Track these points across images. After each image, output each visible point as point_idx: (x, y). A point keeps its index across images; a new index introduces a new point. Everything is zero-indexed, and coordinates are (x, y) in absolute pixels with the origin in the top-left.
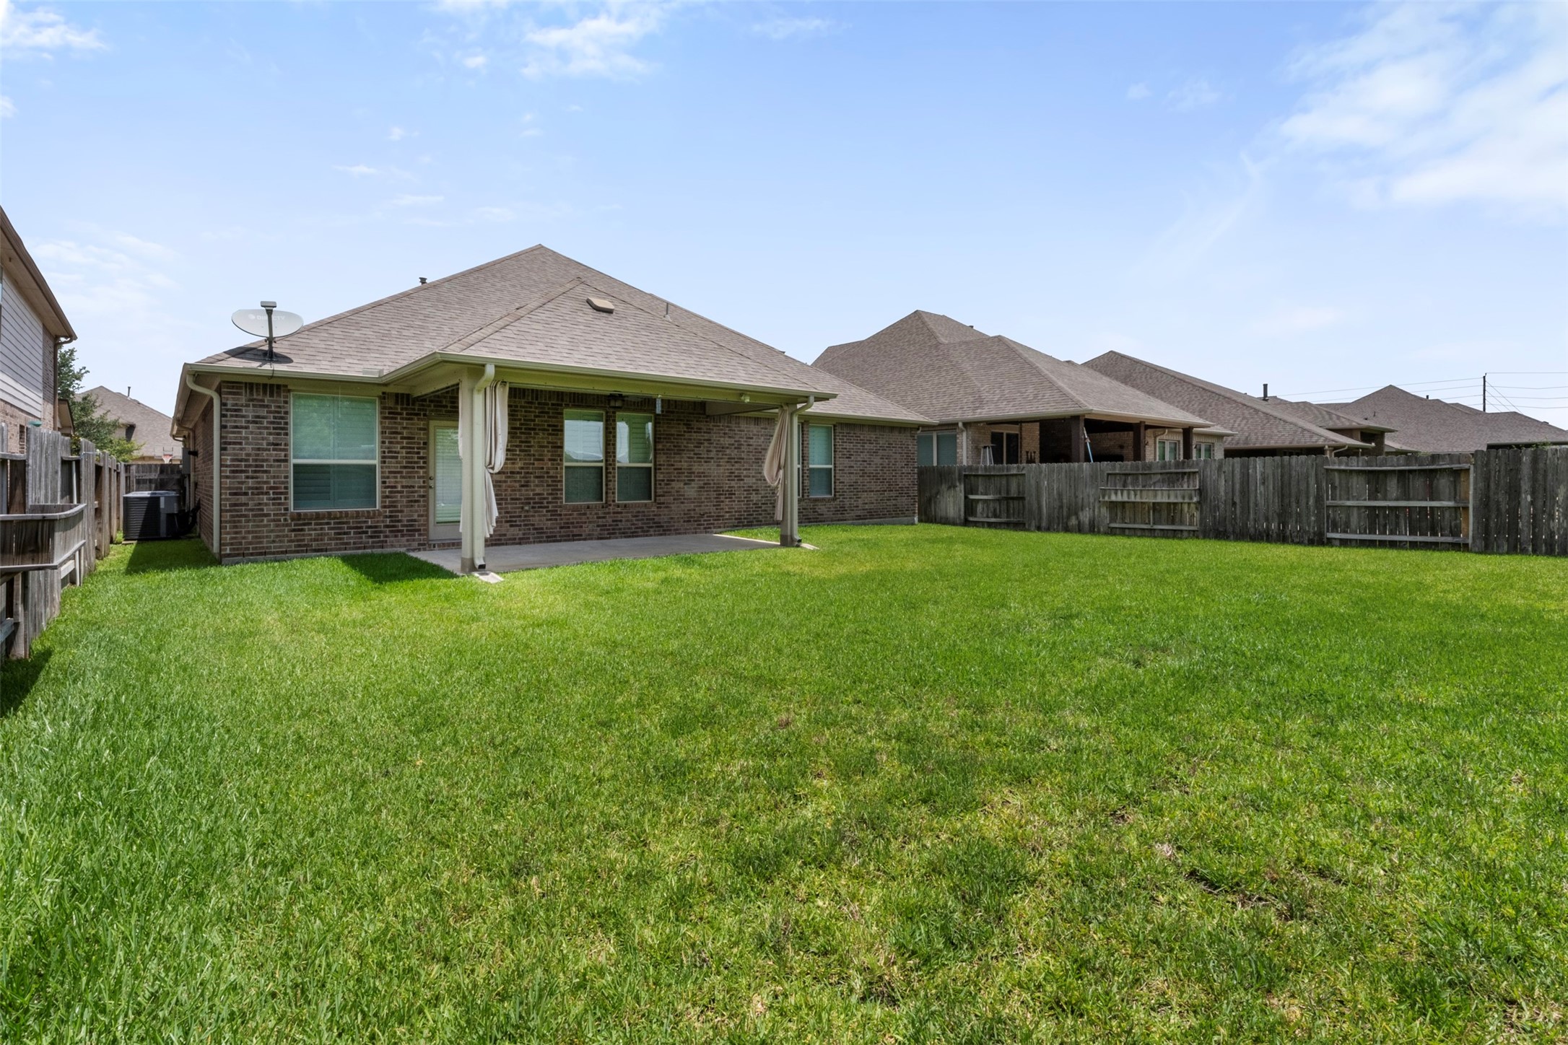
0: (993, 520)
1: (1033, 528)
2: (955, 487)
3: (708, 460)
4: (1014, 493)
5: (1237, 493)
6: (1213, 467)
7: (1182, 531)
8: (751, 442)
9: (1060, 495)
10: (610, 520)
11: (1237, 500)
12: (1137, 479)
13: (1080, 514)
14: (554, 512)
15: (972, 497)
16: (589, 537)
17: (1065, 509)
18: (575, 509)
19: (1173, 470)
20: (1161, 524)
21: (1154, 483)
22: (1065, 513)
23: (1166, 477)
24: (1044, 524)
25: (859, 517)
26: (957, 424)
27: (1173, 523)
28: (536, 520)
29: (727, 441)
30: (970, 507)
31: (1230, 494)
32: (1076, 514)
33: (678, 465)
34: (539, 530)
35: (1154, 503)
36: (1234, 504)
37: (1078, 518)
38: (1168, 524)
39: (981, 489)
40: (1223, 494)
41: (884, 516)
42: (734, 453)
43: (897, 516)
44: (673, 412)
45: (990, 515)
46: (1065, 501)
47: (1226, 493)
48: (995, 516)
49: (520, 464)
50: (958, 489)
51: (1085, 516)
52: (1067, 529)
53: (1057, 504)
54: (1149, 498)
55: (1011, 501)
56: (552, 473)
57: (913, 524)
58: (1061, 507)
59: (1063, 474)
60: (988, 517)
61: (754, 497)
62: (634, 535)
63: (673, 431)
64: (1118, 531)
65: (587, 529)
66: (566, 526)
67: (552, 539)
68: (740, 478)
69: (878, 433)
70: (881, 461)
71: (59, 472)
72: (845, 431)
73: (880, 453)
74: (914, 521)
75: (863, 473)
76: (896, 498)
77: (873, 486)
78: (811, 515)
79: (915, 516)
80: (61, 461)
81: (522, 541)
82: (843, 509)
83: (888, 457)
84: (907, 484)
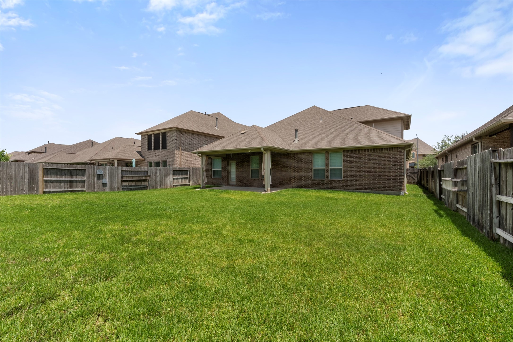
3: (287, 167)
8: (302, 160)
16: (255, 187)
18: (252, 180)
29: (293, 161)
33: (277, 169)
34: (245, 184)
42: (296, 165)
49: (242, 169)
56: (247, 171)
61: (303, 178)
65: (254, 185)
67: (248, 186)
68: (298, 172)
69: (371, 152)
70: (373, 165)
71: (172, 172)
72: (349, 153)
73: (372, 161)
74: (400, 194)
75: (360, 170)
76: (385, 182)
77: (367, 176)
78: (329, 186)
79: (401, 191)
80: (174, 171)
81: (242, 186)
82: (347, 185)
83: (379, 163)
84: (394, 175)
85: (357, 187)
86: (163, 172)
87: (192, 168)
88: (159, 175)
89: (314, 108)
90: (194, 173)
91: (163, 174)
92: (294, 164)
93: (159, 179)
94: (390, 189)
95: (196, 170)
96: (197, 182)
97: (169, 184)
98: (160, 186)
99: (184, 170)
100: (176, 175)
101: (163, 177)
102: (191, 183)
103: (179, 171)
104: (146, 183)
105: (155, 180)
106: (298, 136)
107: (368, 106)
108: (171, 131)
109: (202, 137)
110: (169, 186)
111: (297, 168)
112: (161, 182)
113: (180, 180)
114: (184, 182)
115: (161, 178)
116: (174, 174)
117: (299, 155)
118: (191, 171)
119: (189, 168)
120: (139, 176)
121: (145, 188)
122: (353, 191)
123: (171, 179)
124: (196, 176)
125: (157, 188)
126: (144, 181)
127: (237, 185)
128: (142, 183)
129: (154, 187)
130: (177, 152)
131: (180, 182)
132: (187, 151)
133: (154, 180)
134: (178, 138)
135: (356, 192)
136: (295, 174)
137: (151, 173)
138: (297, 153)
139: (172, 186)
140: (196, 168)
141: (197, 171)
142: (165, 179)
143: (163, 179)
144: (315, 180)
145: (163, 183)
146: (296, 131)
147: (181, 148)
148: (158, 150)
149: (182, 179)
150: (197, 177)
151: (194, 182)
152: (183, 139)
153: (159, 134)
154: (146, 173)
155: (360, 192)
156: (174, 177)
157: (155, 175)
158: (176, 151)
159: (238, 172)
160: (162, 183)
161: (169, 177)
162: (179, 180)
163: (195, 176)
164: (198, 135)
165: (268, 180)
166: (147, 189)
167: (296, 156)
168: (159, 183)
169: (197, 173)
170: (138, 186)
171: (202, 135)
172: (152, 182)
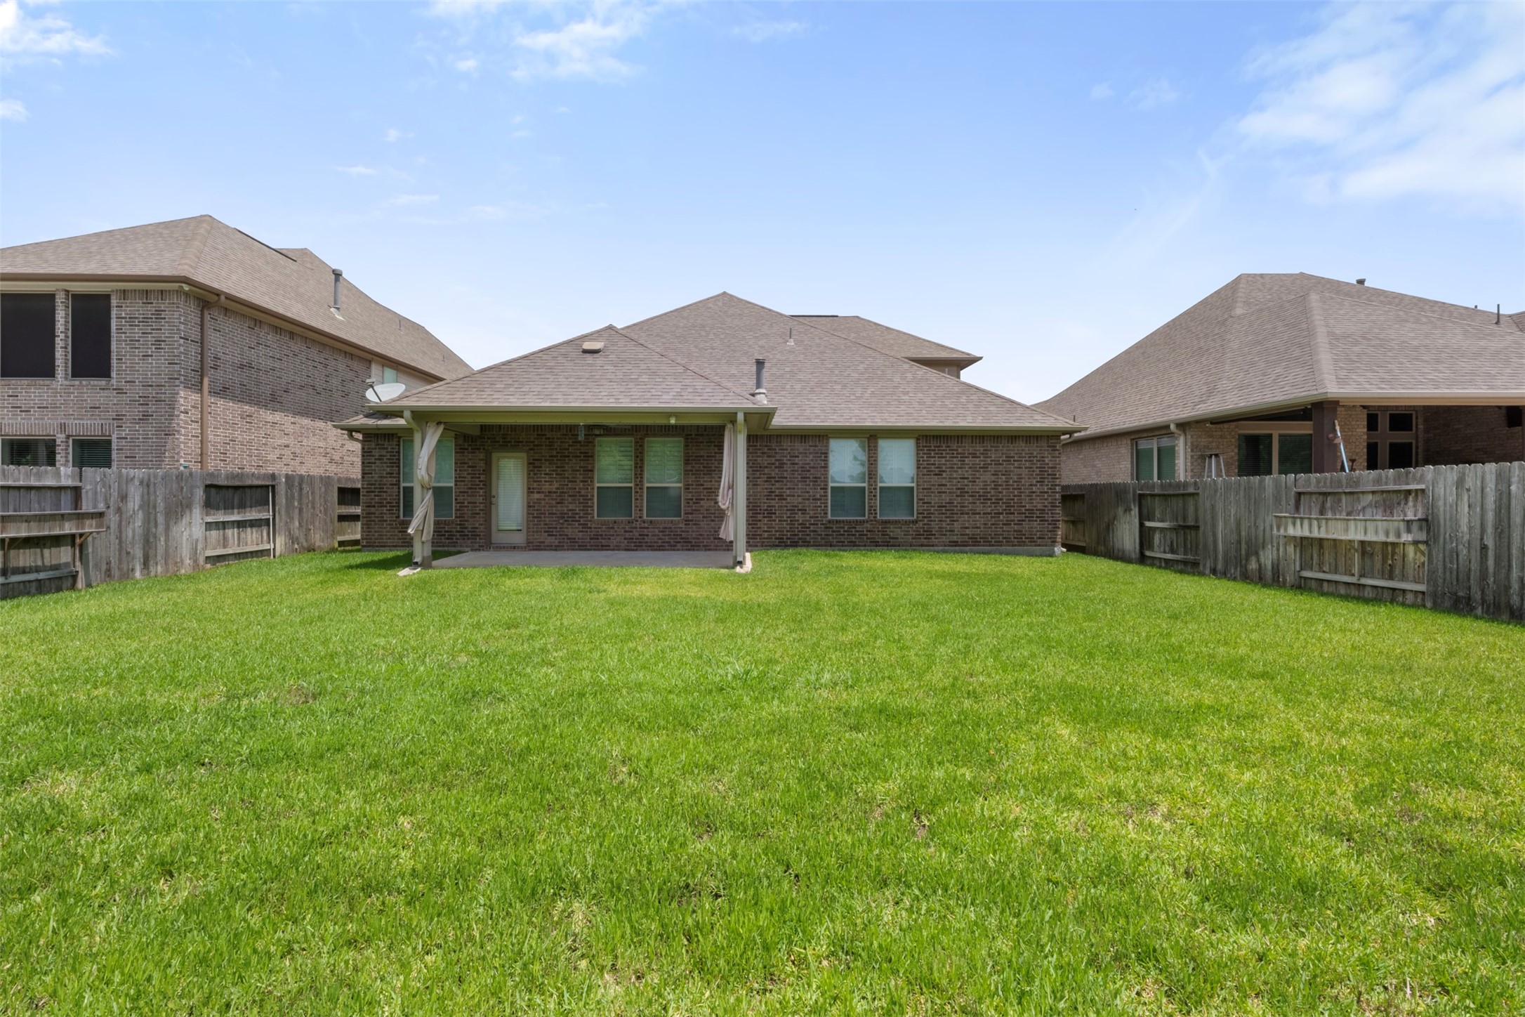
0: (1169, 556)
1: (1207, 571)
2: (1130, 510)
4: (1191, 522)
5: (1490, 529)
6: (1450, 481)
7: (1404, 591)
8: (796, 460)
9: (1238, 524)
10: (637, 534)
11: (1490, 541)
12: (1340, 501)
13: (1261, 553)
14: (585, 526)
15: (1148, 524)
16: (617, 548)
17: (1244, 546)
18: (604, 523)
19: (1392, 487)
20: (1372, 577)
21: (1364, 508)
22: (1243, 552)
23: (1378, 497)
24: (1220, 566)
25: (955, 544)
26: (1168, 427)
27: (1391, 578)
28: (569, 531)
30: (1145, 537)
31: (1478, 531)
32: (1257, 554)
34: (572, 540)
35: (1362, 543)
36: (1484, 548)
37: (1258, 560)
38: (1383, 578)
39: (1158, 514)
40: (1465, 529)
41: (999, 544)
42: (775, 472)
43: (1021, 544)
44: (702, 435)
45: (1167, 549)
46: (1243, 533)
47: (1470, 528)
48: (1172, 551)
49: (556, 485)
50: (1133, 513)
51: (1268, 557)
52: (1246, 577)
53: (1234, 538)
54: (1355, 533)
55: (1188, 531)
56: (583, 492)
57: (1051, 555)
58: (1239, 542)
59: (1242, 493)
60: (1165, 552)
61: (800, 517)
62: (660, 548)
63: (702, 453)
64: (1314, 584)
65: (614, 541)
66: (596, 537)
67: (583, 548)
68: (781, 497)
69: (988, 445)
70: (993, 478)
71: (199, 494)
72: (933, 444)
73: (992, 468)
74: (1054, 552)
75: (963, 491)
76: (1020, 522)
77: (979, 507)
78: (879, 538)
79: (1054, 546)
80: (208, 487)
81: (557, 548)
82: (929, 533)
83: (1006, 473)
84: (1040, 506)
85: (955, 538)
86: (161, 492)
87: (287, 476)
88: (141, 507)
89: (726, 299)
90: (293, 497)
91: (161, 506)
92: (766, 471)
93: (139, 531)
94: (1032, 541)
95: (300, 484)
96: (302, 540)
97: (185, 552)
98: (146, 564)
99: (251, 487)
100: (218, 509)
101: (161, 519)
102: (280, 543)
103: (230, 491)
104: (64, 555)
105: (120, 538)
106: (764, 382)
107: (858, 317)
108: (147, 293)
109: (291, 344)
110: (187, 561)
111: (778, 485)
112: (148, 542)
113: (231, 533)
114: (252, 540)
115: (149, 521)
116: (209, 505)
117: (786, 444)
118: (281, 490)
119: (273, 476)
120: (41, 519)
121: (62, 582)
122: (945, 552)
123: (198, 531)
124: (301, 510)
125: (127, 575)
126: (56, 541)
127: (534, 545)
128: (46, 552)
129: (115, 574)
130: (186, 399)
131: (240, 541)
132: (234, 398)
133: (113, 537)
134: (195, 334)
135: (955, 552)
136: (773, 503)
137: (100, 498)
138: (779, 436)
139: (201, 561)
140: (301, 477)
141: (305, 491)
142: (167, 529)
143: (161, 528)
144: (837, 521)
145: (161, 551)
146: (760, 364)
147: (206, 381)
148: (47, 381)
149: (240, 525)
150: (305, 515)
151: (293, 539)
152: (213, 338)
153: (51, 297)
154: (66, 498)
155: (962, 552)
156: (209, 519)
157: (119, 510)
158: (182, 393)
159: (536, 496)
160: (151, 553)
161: (185, 521)
162: (229, 532)
163: (297, 511)
164: (277, 330)
165: (735, 527)
166: (73, 587)
167: (774, 445)
168: (138, 552)
169: (305, 501)
170: (23, 571)
171: (292, 335)
172: (102, 546)
